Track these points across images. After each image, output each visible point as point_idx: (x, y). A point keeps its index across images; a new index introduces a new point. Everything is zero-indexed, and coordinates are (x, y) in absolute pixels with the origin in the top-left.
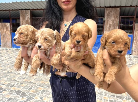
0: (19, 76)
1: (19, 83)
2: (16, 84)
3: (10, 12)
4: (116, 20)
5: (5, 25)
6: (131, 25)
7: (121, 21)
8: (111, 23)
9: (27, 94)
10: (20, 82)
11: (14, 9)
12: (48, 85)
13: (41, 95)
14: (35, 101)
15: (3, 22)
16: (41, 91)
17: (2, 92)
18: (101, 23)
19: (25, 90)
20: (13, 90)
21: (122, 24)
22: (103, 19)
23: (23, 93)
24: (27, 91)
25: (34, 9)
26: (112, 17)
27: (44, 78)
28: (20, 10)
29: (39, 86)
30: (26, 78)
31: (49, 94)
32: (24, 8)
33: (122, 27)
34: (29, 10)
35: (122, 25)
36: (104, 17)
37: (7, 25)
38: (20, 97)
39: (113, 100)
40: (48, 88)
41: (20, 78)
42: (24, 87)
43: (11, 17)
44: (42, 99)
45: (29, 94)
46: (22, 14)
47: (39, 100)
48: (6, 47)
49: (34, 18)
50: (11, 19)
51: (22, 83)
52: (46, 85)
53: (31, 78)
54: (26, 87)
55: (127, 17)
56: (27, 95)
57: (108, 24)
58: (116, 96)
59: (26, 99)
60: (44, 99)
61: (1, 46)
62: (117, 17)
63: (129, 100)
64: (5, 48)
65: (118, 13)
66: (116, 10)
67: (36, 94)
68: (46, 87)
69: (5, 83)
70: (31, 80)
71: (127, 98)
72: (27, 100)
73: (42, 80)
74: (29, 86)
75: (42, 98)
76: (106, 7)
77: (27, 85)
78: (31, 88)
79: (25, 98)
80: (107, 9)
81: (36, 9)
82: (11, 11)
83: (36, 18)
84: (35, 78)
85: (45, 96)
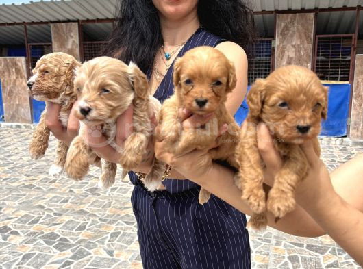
0: (52, 195)
1: (52, 214)
2: (44, 216)
3: (26, 29)
4: (306, 45)
5: (12, 63)
6: (345, 58)
7: (318, 49)
8: (291, 53)
9: (74, 243)
10: (55, 211)
11: (35, 21)
12: (129, 218)
13: (108, 245)
14: (93, 259)
15: (9, 55)
16: (109, 235)
17: (8, 239)
18: (265, 54)
19: (68, 231)
20: (36, 231)
21: (322, 55)
22: (271, 45)
23: (61, 239)
24: (73, 234)
25: (88, 20)
26: (295, 37)
27: (116, 200)
28: (51, 22)
29: (105, 221)
30: (70, 201)
31: (131, 242)
32: (61, 18)
33: (321, 65)
34: (77, 23)
35: (321, 58)
36: (273, 37)
37: (18, 63)
38: (54, 249)
39: (299, 255)
40: (126, 225)
41: (53, 201)
42: (64, 225)
43: (28, 43)
44: (111, 255)
45: (79, 242)
46: (58, 33)
47: (104, 257)
48: (18, 122)
49: (89, 44)
50: (28, 46)
51: (60, 215)
52: (121, 218)
53: (84, 201)
54: (70, 225)
55: (333, 38)
56: (74, 245)
57: (283, 56)
58: (305, 245)
59: (70, 256)
60: (118, 255)
61: (3, 117)
62: (308, 37)
63: (339, 254)
64: (14, 124)
65: (310, 27)
66: (306, 19)
67: (97, 243)
68: (122, 225)
69: (16, 213)
70: (82, 206)
71: (334, 249)
72: (74, 257)
73: (112, 205)
74: (77, 221)
75: (113, 251)
76: (277, 11)
77: (71, 218)
78: (82, 228)
79: (68, 253)
80: (281, 17)
81: (94, 18)
82: (28, 26)
83: (95, 42)
84: (94, 202)
85: (118, 246)
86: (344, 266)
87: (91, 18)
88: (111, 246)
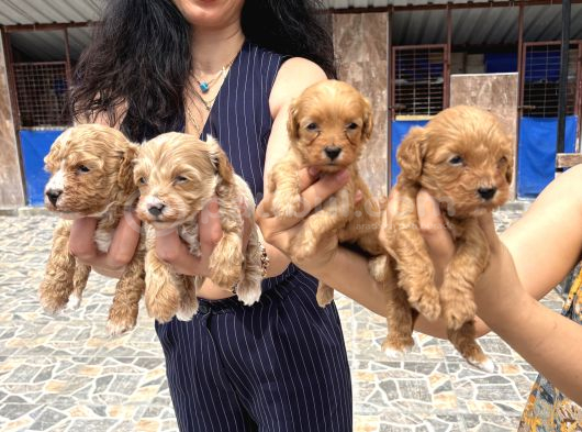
4: (378, 62)
6: (436, 80)
7: (397, 67)
8: (357, 75)
9: (33, 402)
12: (124, 352)
13: (95, 398)
14: (71, 425)
16: (94, 383)
19: (20, 384)
21: (402, 77)
23: (10, 399)
24: (30, 388)
25: (19, 26)
26: (361, 51)
27: (98, 326)
29: (83, 360)
30: (17, 334)
33: (402, 92)
35: (401, 81)
39: (395, 380)
40: (120, 364)
42: (13, 376)
44: (102, 414)
45: (42, 401)
47: (89, 418)
49: (24, 67)
51: (3, 359)
52: (111, 353)
53: (42, 332)
54: (24, 374)
55: (417, 51)
56: (34, 406)
58: (402, 364)
59: (30, 425)
62: (380, 49)
63: (451, 371)
65: (382, 34)
66: (376, 22)
67: (74, 398)
68: (114, 364)
70: (40, 340)
71: (444, 365)
72: (36, 426)
73: (92, 335)
74: (33, 365)
75: (104, 408)
76: (333, 10)
77: (24, 362)
78: (45, 376)
79: (27, 420)
80: (339, 19)
81: (30, 22)
83: (35, 64)
84: (60, 331)
85: (112, 399)
86: (459, 387)
87: (24, 21)
88: (100, 399)
